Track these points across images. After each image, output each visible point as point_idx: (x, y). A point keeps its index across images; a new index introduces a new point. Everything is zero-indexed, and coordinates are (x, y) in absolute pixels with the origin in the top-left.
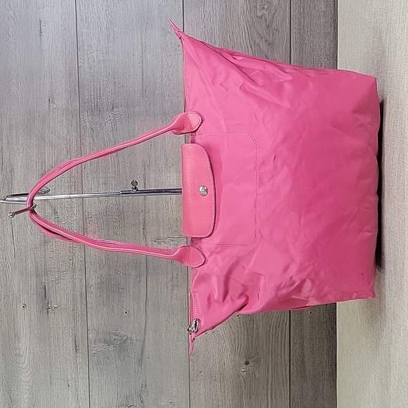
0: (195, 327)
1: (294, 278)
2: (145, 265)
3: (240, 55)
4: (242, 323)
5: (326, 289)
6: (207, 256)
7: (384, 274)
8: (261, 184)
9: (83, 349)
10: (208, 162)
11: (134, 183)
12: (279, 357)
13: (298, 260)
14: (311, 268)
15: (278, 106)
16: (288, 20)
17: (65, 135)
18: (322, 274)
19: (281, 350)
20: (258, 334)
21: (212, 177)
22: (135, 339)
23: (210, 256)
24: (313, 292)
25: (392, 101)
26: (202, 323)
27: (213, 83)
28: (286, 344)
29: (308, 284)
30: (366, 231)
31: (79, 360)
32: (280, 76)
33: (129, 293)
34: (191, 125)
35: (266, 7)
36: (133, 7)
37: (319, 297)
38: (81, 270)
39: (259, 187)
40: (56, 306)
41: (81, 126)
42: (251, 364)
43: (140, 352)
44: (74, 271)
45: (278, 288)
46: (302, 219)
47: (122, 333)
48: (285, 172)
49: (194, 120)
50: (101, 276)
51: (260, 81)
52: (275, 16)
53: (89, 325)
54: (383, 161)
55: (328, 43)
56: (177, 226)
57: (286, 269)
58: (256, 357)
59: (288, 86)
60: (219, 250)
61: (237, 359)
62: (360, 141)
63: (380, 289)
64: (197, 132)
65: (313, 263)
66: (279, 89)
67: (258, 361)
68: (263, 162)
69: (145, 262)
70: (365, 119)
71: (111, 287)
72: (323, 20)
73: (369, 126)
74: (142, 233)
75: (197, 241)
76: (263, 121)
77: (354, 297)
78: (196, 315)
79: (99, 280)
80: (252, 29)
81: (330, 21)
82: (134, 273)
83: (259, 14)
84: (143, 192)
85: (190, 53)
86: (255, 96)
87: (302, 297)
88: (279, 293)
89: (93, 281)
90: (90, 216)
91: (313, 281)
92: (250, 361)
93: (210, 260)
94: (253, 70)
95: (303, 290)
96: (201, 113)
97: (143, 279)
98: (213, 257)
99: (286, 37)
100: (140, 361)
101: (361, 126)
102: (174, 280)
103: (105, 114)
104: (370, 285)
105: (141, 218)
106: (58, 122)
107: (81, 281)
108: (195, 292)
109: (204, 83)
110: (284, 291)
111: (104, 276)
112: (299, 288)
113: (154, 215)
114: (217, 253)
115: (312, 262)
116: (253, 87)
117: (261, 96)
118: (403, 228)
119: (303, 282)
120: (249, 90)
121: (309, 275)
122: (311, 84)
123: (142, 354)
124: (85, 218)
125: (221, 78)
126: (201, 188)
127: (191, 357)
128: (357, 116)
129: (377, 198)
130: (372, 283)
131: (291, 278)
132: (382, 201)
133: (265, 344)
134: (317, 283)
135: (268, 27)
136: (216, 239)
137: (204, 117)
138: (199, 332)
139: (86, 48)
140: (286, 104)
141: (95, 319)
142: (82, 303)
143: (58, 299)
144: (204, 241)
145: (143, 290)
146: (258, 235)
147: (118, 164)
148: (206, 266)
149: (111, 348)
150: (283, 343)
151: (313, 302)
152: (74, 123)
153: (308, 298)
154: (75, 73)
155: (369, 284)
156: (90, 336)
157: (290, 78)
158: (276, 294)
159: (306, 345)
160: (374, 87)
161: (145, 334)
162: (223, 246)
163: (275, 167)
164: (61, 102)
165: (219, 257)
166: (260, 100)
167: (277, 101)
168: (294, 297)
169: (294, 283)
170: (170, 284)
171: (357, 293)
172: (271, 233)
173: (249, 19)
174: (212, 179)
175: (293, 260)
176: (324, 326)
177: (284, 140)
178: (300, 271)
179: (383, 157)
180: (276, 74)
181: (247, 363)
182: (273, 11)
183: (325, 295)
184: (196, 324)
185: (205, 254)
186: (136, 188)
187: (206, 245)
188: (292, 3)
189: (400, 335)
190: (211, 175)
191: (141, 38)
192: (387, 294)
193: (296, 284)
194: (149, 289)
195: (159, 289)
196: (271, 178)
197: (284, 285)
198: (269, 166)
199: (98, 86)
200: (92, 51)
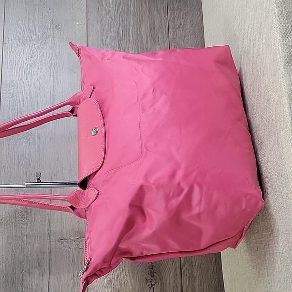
2: (48, 264)
8: (144, 110)
11: (38, 174)
14: (196, 172)
39: (142, 113)
50: (6, 275)
65: (198, 167)
68: (145, 95)
69: (48, 261)
71: (15, 286)
74: (47, 233)
76: (142, 70)
79: (4, 279)
82: (37, 272)
84: (45, 184)
105: (47, 220)
111: (9, 274)
115: (196, 166)
134: (205, 188)
140: (160, 59)
146: (144, 150)
158: (166, 206)
163: (155, 97)
167: (152, 59)
170: (70, 283)
172: (156, 145)
194: (50, 288)
195: (61, 287)
196: (152, 105)
197: (173, 194)
198: (150, 96)
199: (16, 111)
200: (13, 84)
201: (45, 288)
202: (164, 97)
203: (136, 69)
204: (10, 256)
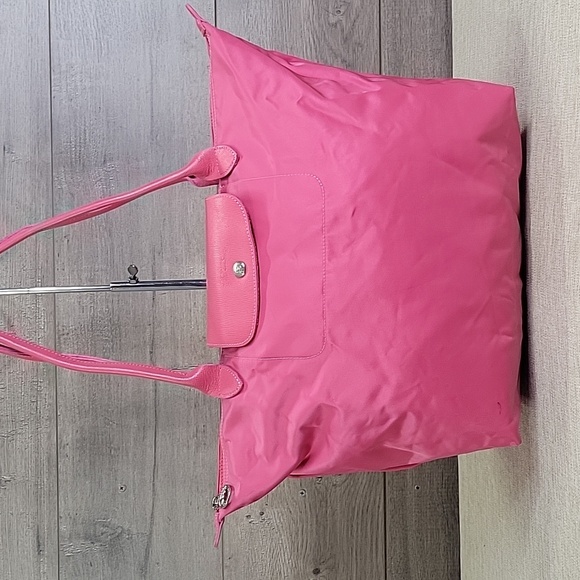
0: (225, 499)
1: (389, 410)
2: (153, 411)
3: (299, 61)
4: (308, 505)
5: (441, 429)
6: (245, 378)
7: (534, 407)
8: (332, 254)
9: (49, 548)
10: (247, 222)
11: (133, 270)
12: (368, 560)
13: (394, 378)
14: (414, 393)
15: (358, 130)
16: (376, 31)
17: (28, 204)
18: (433, 402)
19: (371, 549)
20: (334, 524)
21: (252, 246)
22: (135, 531)
23: (251, 377)
24: (420, 434)
25: (540, 125)
26: (237, 491)
27: (255, 97)
28: (379, 539)
29: (411, 422)
30: (504, 334)
31: (44, 568)
32: (362, 87)
33: (127, 456)
34: (220, 169)
35: (342, 11)
36: (138, 8)
37: (429, 445)
38: (49, 419)
39: (329, 260)
40: (8, 478)
41: (55, 190)
42: (324, 573)
43: (143, 554)
44: (38, 420)
45: (361, 427)
46: (400, 312)
47: (115, 522)
48: (371, 234)
49: (226, 158)
50: (82, 428)
51: (330, 93)
52: (357, 24)
53: (61, 510)
54: (528, 224)
55: (438, 65)
56: (205, 348)
57: (373, 396)
58: (331, 561)
59: (374, 101)
60: (264, 366)
61: (301, 564)
62: (492, 188)
63: (527, 435)
64: (230, 178)
65: (419, 385)
66: (360, 104)
67: (333, 568)
68: (336, 220)
69: (153, 406)
70: (498, 153)
71: (98, 448)
72: (429, 30)
73: (505, 165)
74: (149, 358)
75: (231, 355)
76: (335, 153)
77: (486, 444)
78: (227, 479)
79: (78, 436)
80: (322, 43)
81: (440, 32)
82: (134, 423)
83: (333, 20)
84: (145, 285)
85: (220, 52)
86: (322, 116)
87: (400, 446)
88: (363, 437)
89: (68, 437)
90: (66, 331)
91: (419, 417)
92: (322, 568)
93: (251, 384)
94: (320, 80)
95: (402, 432)
96: (236, 146)
97: (150, 434)
98: (255, 379)
99: (375, 56)
100: (143, 569)
101: (492, 162)
102: (200, 435)
103: (92, 171)
104: (513, 423)
105: (148, 335)
106: (17, 182)
107: (49, 437)
108: (226, 441)
109: (241, 97)
110: (372, 434)
111: (86, 428)
112: (396, 428)
113: (169, 331)
114: (263, 372)
115: (416, 383)
116: (317, 100)
117: (332, 115)
118: (565, 324)
119: (402, 417)
120: (312, 106)
121: (411, 405)
122: (410, 97)
123: (147, 558)
124: (57, 335)
125: (268, 90)
126: (236, 264)
127: (227, 563)
128: (485, 146)
129: (519, 283)
130: (515, 419)
131: (383, 410)
132: (528, 288)
133: (345, 540)
134: (425, 418)
135: (346, 40)
136: (260, 349)
137: (242, 152)
138: (232, 507)
139: (64, 68)
140: (372, 127)
141: (70, 500)
142: (50, 473)
143: (12, 467)
144: (241, 352)
145: (150, 451)
146: (328, 339)
147: (112, 249)
148: (244, 394)
149: (97, 547)
150: (374, 539)
151: (420, 456)
152: (43, 184)
153: (410, 447)
154: (46, 107)
155: (511, 420)
156: (62, 528)
157: (378, 88)
158: (358, 438)
159: (410, 541)
160: (512, 103)
161: (152, 524)
162: (272, 358)
163: (355, 228)
164: (23, 152)
165: (265, 378)
166: (330, 122)
167: (357, 122)
168: (388, 445)
169: (387, 419)
170: (192, 442)
171: (491, 435)
172: (349, 334)
173: (317, 28)
174: (253, 250)
175: (385, 379)
176: (440, 510)
177: (369, 183)
178: (397, 398)
179: (528, 218)
180: (355, 83)
181: (317, 572)
182: (353, 17)
183: (439, 441)
184: (226, 494)
185: (243, 376)
186: (135, 278)
187: (245, 360)
188: (382, 5)
189: (564, 504)
190: (252, 242)
191: (151, 54)
192: (540, 439)
193: (392, 421)
194: (159, 450)
195: (176, 450)
196: (348, 245)
197: (372, 423)
198: (345, 226)
199: (83, 127)
200: (73, 73)
201: (149, 450)
202: (372, 232)
203: (323, 147)
204: (86, 397)
